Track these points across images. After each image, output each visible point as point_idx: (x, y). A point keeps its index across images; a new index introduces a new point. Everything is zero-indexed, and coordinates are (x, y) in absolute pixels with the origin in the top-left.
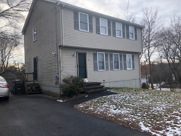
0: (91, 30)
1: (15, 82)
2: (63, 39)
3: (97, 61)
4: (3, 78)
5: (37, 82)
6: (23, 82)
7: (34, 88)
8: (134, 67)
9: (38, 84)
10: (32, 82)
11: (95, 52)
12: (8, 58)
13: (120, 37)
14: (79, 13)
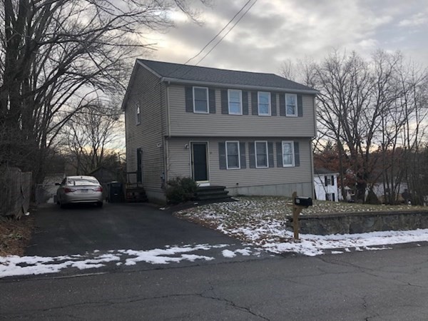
0: (213, 110)
1: (111, 184)
2: (170, 127)
3: (225, 154)
4: (95, 179)
5: (141, 186)
6: (122, 185)
7: (136, 194)
8: (297, 163)
9: (142, 188)
10: (135, 186)
11: (221, 142)
12: (104, 141)
13: (267, 115)
14: (193, 88)
